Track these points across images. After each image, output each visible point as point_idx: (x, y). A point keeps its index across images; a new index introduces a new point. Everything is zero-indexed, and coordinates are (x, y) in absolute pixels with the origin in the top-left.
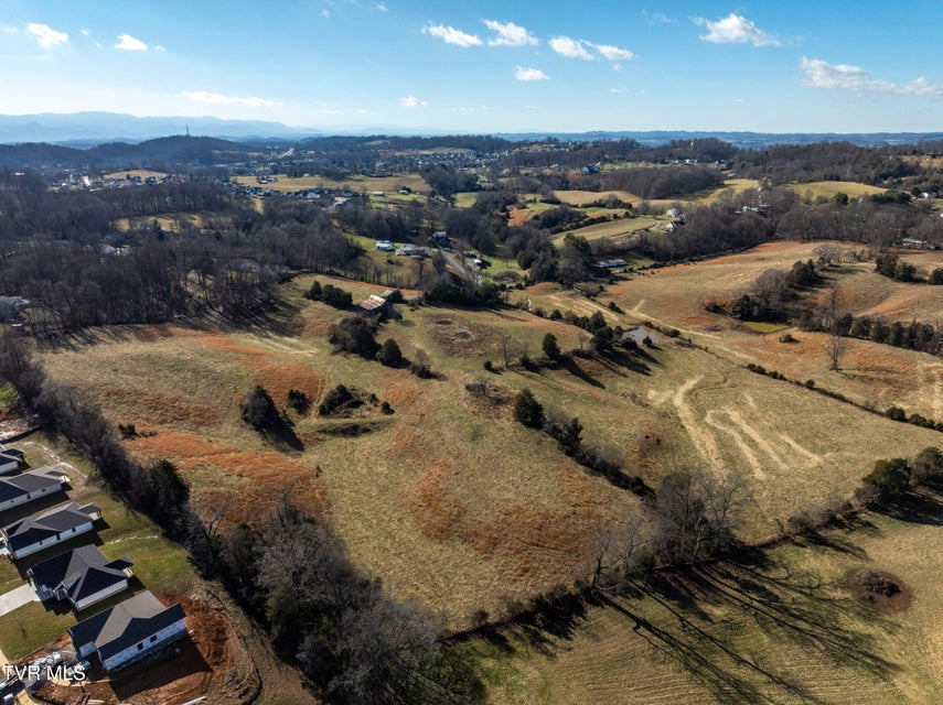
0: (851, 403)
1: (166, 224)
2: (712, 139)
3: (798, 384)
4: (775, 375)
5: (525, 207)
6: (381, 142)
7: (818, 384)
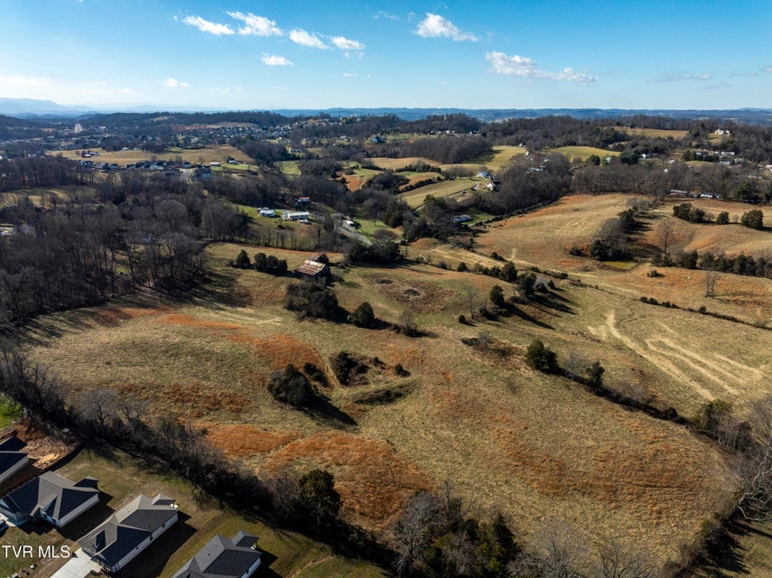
0: (743, 322)
1: (36, 200)
2: (460, 114)
3: (691, 310)
4: (667, 305)
5: (352, 173)
6: (166, 118)
7: (708, 310)
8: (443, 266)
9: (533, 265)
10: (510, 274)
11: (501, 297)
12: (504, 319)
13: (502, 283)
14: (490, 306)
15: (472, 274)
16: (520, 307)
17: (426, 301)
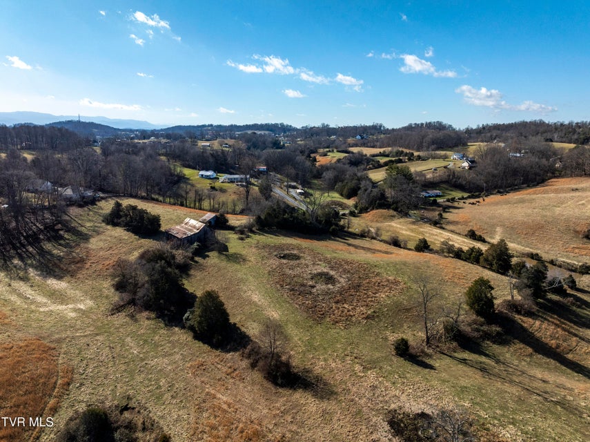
5: (326, 155)
8: (396, 243)
9: (528, 250)
10: (501, 260)
11: (490, 302)
12: (496, 349)
13: (488, 274)
14: (467, 318)
15: (436, 256)
16: (527, 322)
17: (343, 297)
